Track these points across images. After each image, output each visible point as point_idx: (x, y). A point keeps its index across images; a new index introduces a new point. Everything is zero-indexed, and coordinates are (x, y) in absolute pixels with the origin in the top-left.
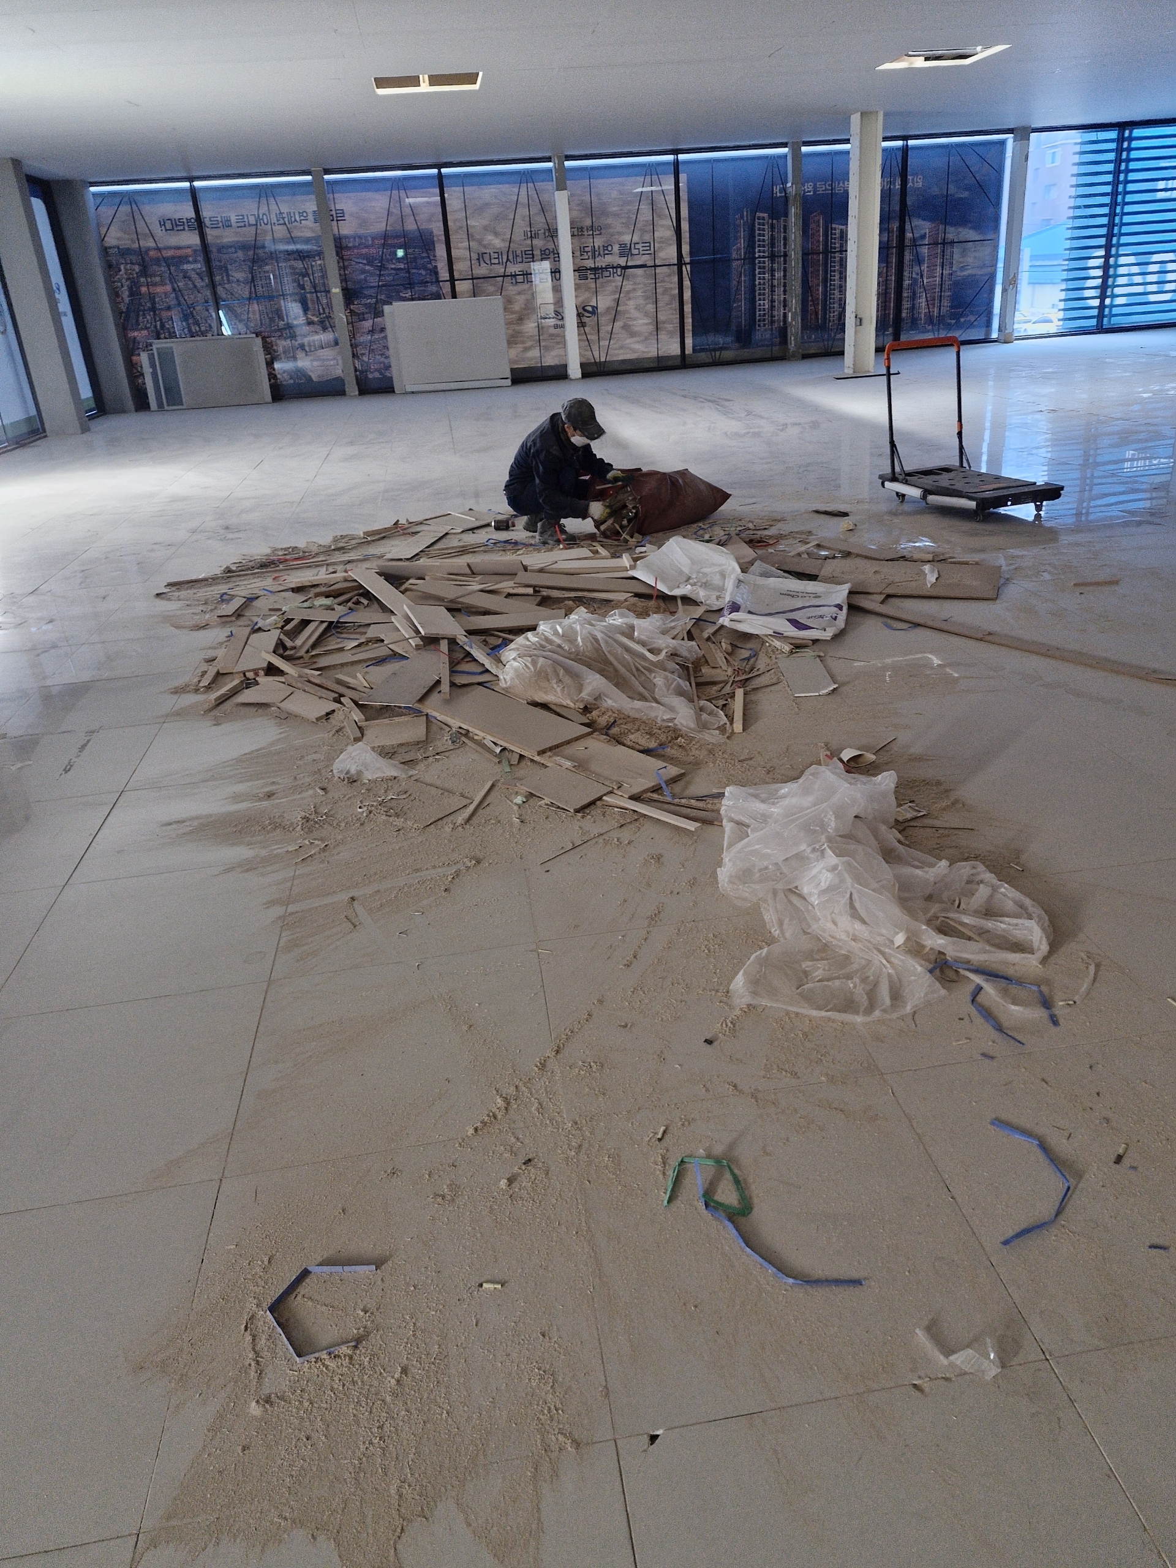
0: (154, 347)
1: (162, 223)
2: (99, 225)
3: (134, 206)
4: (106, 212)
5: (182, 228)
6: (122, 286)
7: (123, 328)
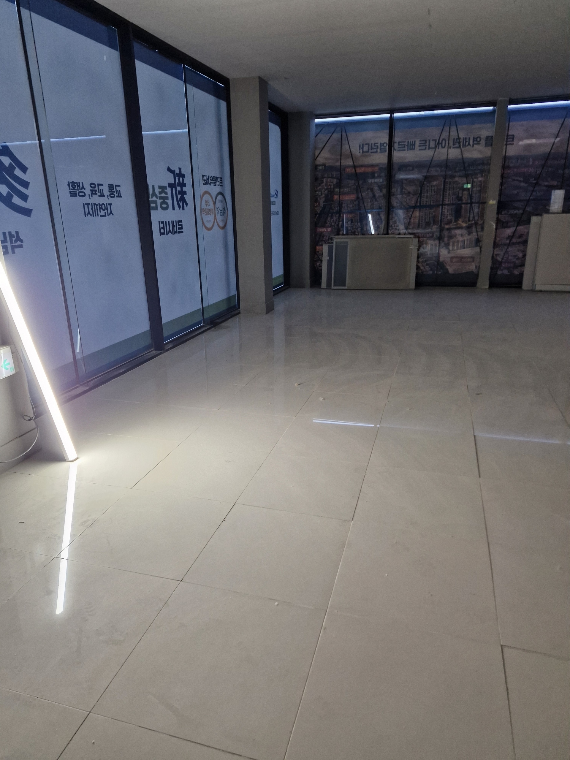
0: (335, 241)
1: (361, 147)
2: (315, 148)
3: (344, 134)
4: (323, 137)
5: (375, 150)
6: (321, 194)
7: (315, 225)
